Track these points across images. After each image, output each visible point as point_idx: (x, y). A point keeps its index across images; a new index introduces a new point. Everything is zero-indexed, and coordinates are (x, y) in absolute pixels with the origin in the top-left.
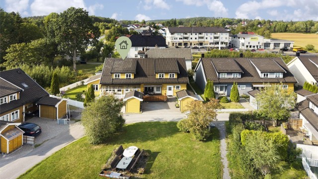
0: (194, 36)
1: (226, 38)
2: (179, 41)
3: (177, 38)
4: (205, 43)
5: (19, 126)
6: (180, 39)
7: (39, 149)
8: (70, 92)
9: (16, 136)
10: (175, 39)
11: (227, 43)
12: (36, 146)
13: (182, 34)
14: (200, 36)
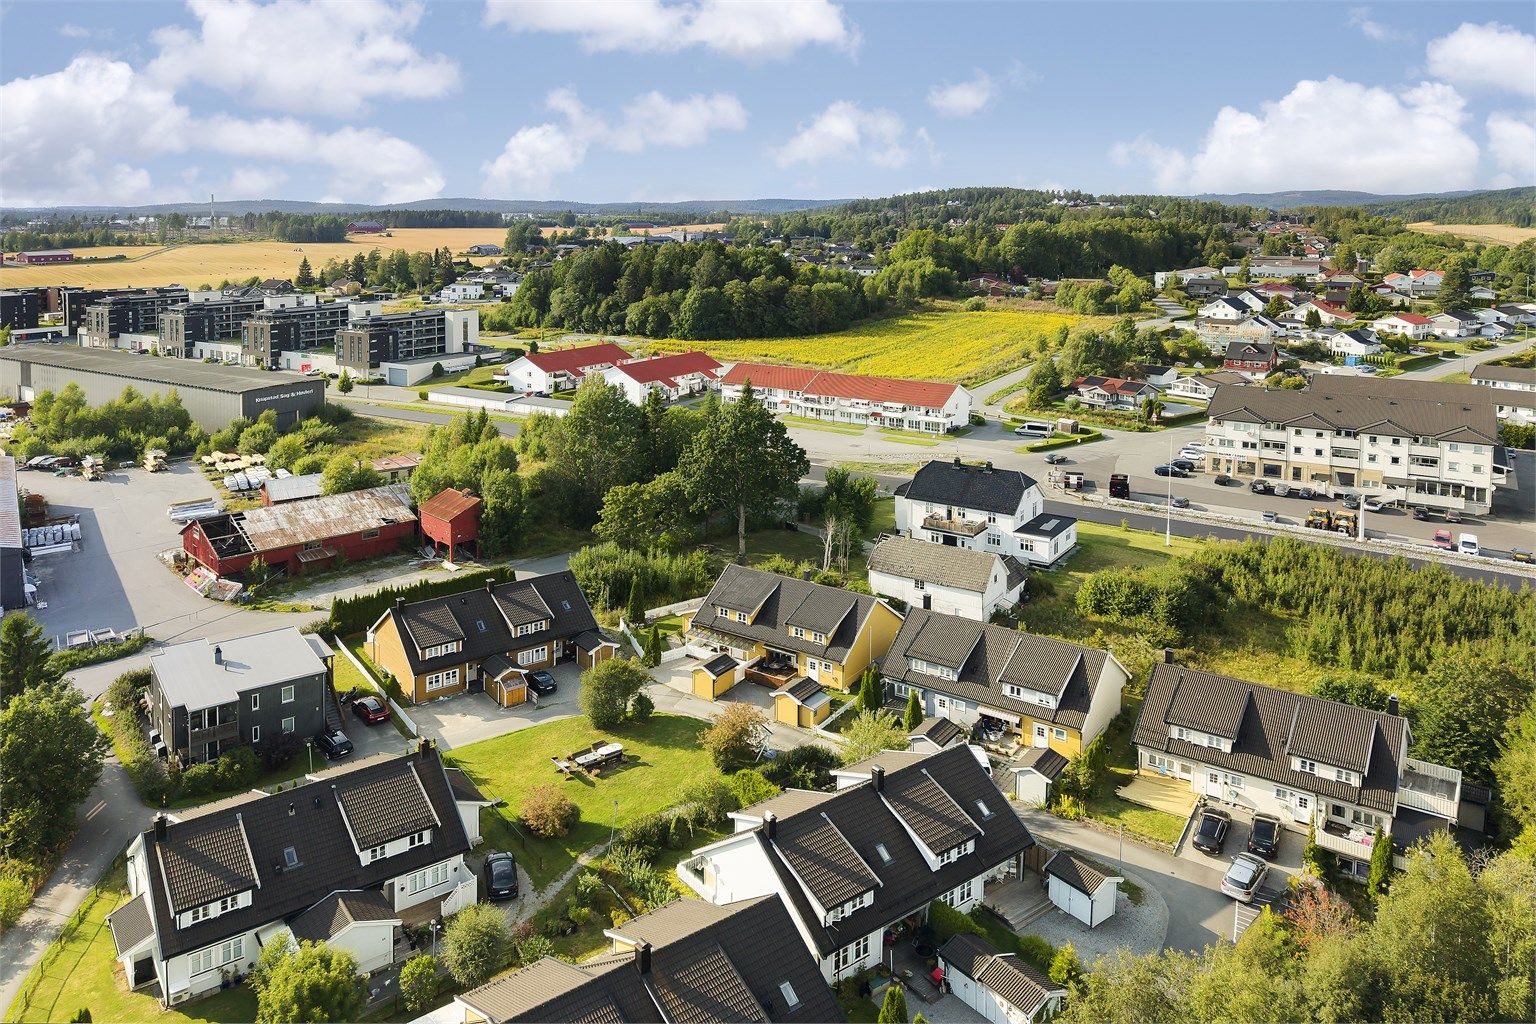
0: (1308, 440)
1: (1477, 469)
2: (1238, 452)
3: (1231, 443)
4: (1364, 477)
5: (525, 675)
6: (1245, 445)
7: (541, 711)
8: (666, 622)
9: (516, 687)
10: (1222, 442)
11: (1481, 491)
12: (539, 708)
13: (1255, 428)
14: (1343, 442)
